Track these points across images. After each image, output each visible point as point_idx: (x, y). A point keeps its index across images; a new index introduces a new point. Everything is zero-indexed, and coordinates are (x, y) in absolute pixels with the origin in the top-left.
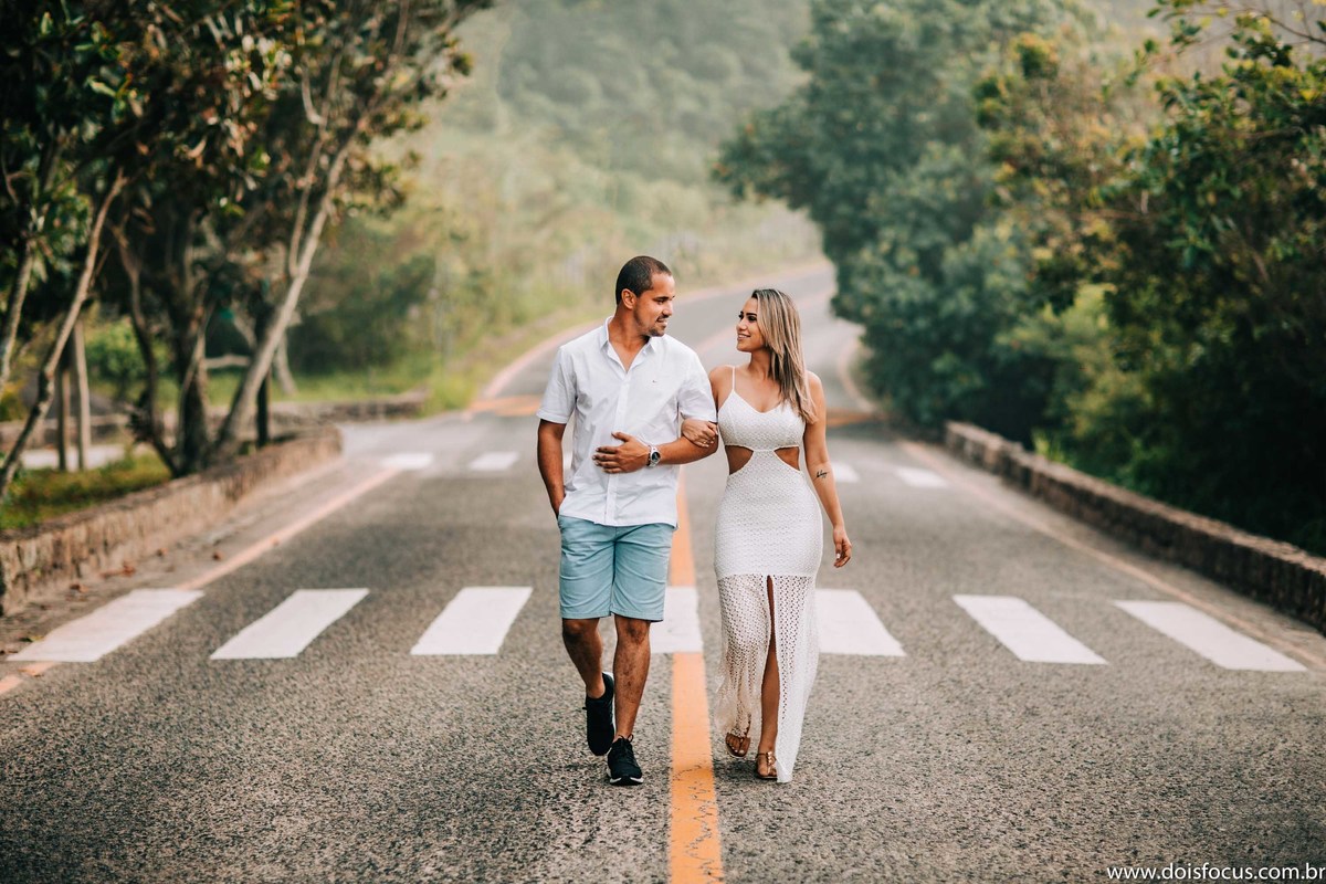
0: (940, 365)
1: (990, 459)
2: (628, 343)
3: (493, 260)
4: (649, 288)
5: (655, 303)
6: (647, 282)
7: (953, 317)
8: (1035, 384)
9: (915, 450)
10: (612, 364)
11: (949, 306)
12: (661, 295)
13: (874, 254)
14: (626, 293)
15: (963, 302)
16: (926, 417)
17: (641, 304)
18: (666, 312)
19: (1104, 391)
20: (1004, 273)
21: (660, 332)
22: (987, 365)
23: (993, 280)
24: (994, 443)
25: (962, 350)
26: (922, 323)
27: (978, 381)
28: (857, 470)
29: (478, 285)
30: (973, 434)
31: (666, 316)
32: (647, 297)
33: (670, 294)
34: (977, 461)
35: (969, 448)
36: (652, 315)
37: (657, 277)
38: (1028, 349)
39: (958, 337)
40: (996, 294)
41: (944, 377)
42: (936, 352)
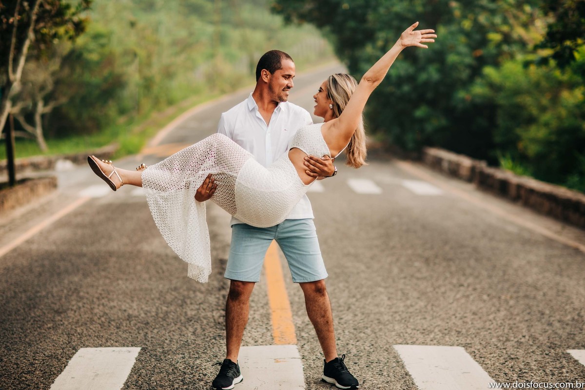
0: (420, 113)
1: (464, 172)
2: (266, 106)
3: (155, 71)
4: (280, 68)
5: (283, 78)
6: (278, 64)
7: (426, 83)
8: (482, 122)
9: (406, 167)
10: (258, 120)
11: (423, 77)
12: (287, 73)
13: (374, 48)
14: (264, 72)
15: (432, 73)
16: (411, 145)
17: (274, 79)
18: (290, 85)
19: (546, 125)
20: (459, 54)
21: (285, 98)
22: (449, 111)
23: (452, 58)
24: (466, 162)
25: (432, 104)
26: (406, 88)
27: (443, 122)
28: (378, 184)
29: (147, 84)
30: (448, 156)
31: (288, 87)
32: (278, 73)
33: (292, 73)
34: (454, 173)
35: (445, 165)
36: (281, 86)
37: (285, 62)
38: (478, 100)
39: (430, 95)
40: (454, 67)
41: (422, 121)
42: (416, 106)
